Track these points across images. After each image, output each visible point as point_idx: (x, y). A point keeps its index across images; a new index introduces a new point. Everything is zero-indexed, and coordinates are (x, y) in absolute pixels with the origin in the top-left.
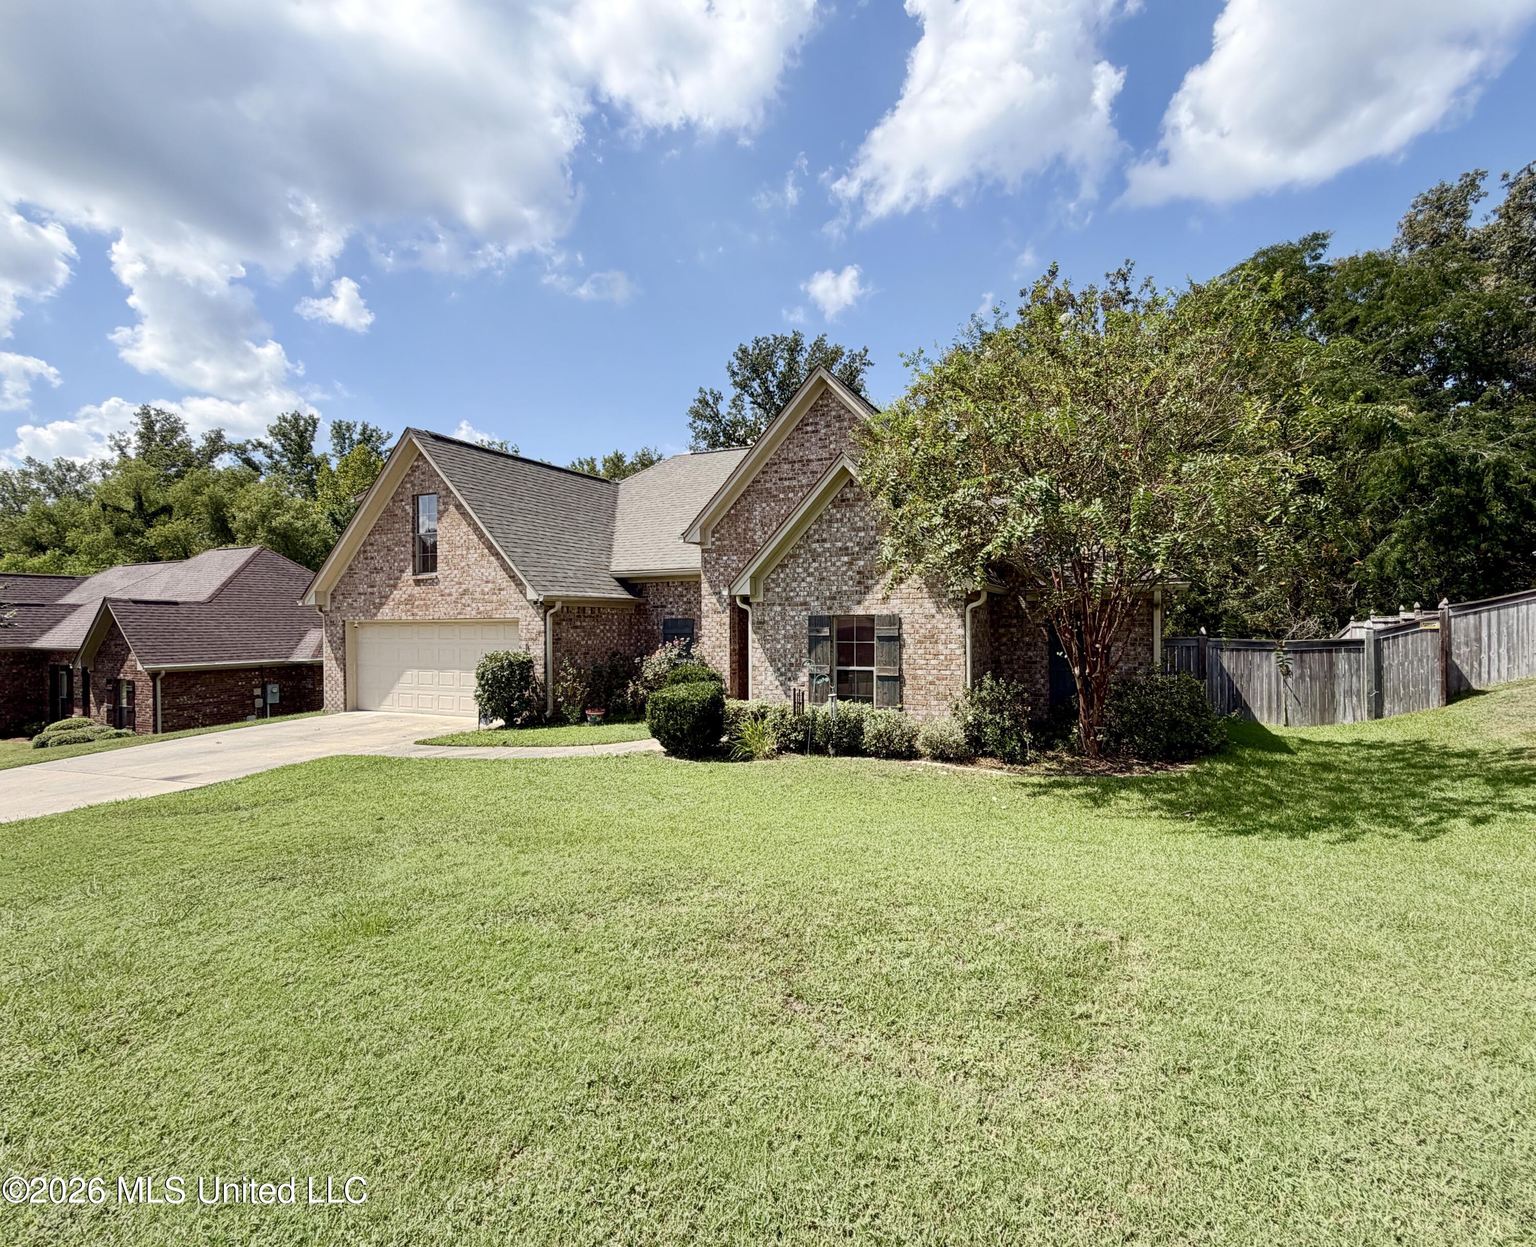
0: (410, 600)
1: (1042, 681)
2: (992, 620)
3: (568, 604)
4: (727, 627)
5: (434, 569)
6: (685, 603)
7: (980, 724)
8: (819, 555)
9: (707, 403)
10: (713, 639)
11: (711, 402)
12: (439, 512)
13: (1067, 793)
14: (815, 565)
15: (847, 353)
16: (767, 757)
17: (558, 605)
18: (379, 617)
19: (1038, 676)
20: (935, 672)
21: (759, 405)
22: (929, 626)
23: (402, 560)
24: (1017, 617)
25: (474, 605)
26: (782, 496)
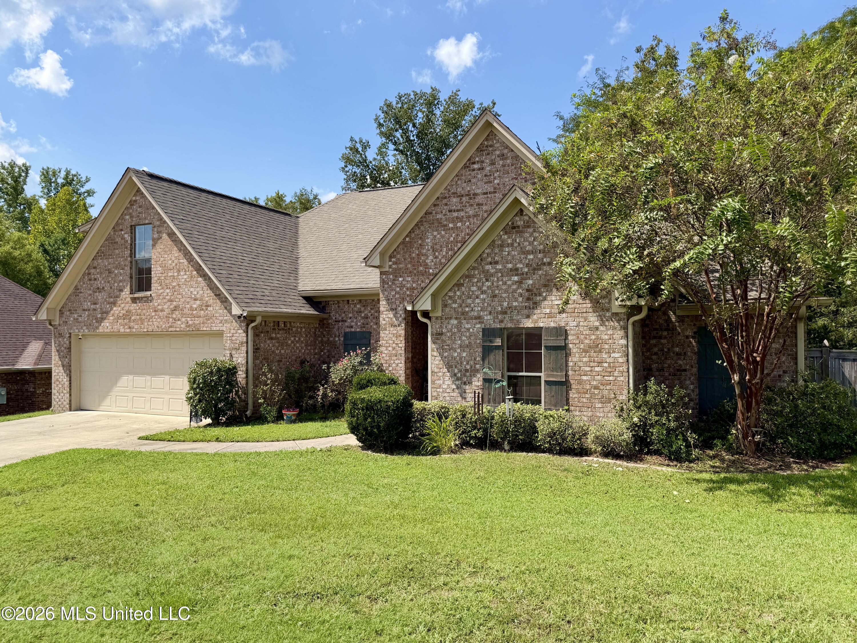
0: (128, 315)
1: (692, 387)
2: (643, 332)
3: (267, 318)
4: (402, 338)
5: (148, 288)
6: (363, 318)
7: (645, 424)
8: (492, 275)
9: (357, 150)
10: (390, 349)
11: (360, 149)
12: (154, 239)
13: (741, 489)
14: (488, 284)
15: (477, 106)
16: (453, 452)
17: (259, 320)
18: (101, 330)
19: (688, 382)
20: (599, 378)
21: (402, 152)
22: (593, 337)
23: (120, 281)
24: (667, 330)
25: (183, 320)
26: (451, 225)
